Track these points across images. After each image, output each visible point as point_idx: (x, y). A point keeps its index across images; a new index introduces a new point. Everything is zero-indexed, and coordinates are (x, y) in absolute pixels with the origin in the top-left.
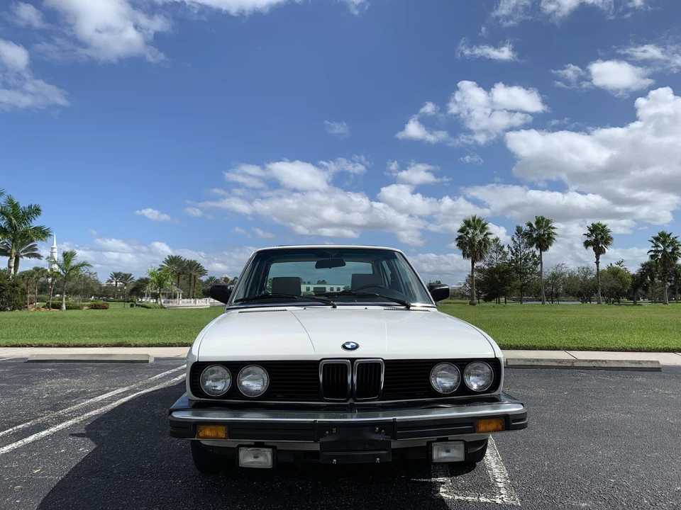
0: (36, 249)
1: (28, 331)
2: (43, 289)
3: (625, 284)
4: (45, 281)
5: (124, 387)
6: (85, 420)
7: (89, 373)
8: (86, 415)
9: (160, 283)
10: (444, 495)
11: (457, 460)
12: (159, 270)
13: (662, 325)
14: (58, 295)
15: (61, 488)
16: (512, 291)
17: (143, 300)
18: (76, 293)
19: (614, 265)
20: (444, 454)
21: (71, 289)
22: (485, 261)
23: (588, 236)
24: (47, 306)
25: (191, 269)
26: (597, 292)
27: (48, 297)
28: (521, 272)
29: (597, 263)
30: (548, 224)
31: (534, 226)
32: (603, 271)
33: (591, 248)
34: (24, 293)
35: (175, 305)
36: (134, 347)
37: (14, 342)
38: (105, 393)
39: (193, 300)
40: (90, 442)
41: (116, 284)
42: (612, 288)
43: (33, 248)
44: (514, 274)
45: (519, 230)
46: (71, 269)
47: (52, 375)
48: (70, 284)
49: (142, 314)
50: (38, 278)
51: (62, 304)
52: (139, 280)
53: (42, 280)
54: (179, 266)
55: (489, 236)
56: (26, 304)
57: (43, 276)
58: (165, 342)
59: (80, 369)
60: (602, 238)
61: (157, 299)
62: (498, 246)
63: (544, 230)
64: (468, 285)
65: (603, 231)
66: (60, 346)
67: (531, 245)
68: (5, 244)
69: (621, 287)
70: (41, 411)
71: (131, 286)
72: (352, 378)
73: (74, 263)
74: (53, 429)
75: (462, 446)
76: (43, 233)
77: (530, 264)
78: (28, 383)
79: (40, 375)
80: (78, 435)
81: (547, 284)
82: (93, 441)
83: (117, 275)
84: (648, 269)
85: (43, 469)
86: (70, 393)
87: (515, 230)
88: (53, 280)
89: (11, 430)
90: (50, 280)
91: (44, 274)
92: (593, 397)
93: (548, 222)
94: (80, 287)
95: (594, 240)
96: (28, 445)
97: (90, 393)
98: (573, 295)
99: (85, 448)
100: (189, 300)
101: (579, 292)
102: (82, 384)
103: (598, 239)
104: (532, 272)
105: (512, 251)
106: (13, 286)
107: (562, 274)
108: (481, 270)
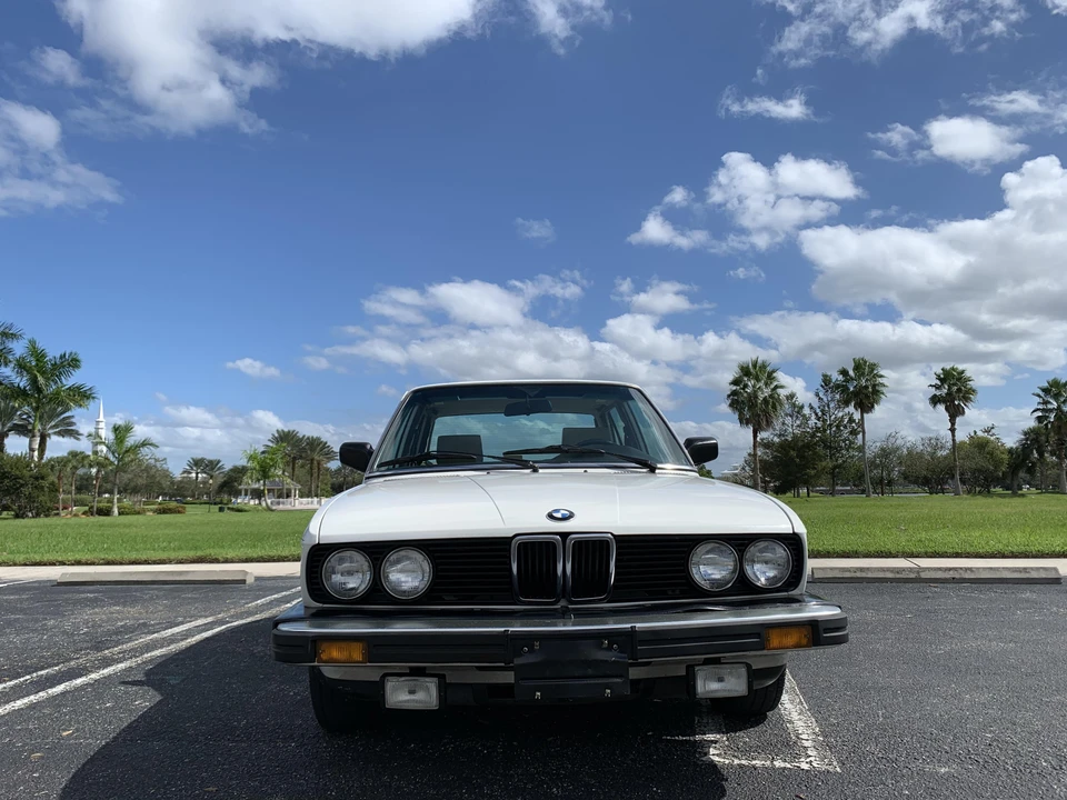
0: (73, 424)
1: (59, 542)
2: (84, 485)
3: (998, 463)
4: (85, 474)
5: (206, 617)
6: (144, 663)
7: (151, 598)
8: (146, 655)
9: (264, 472)
10: (716, 759)
11: (736, 694)
12: (263, 452)
13: (1059, 520)
14: (107, 495)
15: (104, 755)
16: (817, 476)
17: (239, 501)
18: (135, 491)
19: (980, 434)
20: (714, 686)
21: (127, 485)
22: (774, 430)
23: (937, 387)
24: (90, 513)
25: (313, 450)
26: (953, 477)
27: (91, 498)
28: (831, 446)
29: (953, 430)
30: (873, 370)
31: (851, 373)
32: (963, 443)
33: (941, 408)
34: (54, 489)
35: (288, 507)
36: (223, 562)
37: (38, 558)
38: (177, 625)
39: (316, 499)
40: (152, 692)
41: (197, 477)
42: (980, 471)
43: (68, 422)
44: (820, 450)
45: (826, 380)
46: (127, 451)
47: (94, 603)
48: (126, 477)
49: (236, 519)
50: (76, 468)
51: (112, 508)
52: (231, 470)
53: (81, 471)
54: (294, 446)
55: (779, 391)
56: (58, 509)
57: (83, 466)
58: (271, 554)
59: (138, 594)
60: (959, 390)
61: (260, 500)
62: (794, 405)
63: (867, 380)
64: (747, 468)
65: (959, 379)
66: (109, 563)
67: (847, 403)
68: (25, 417)
69: (992, 468)
70: (76, 652)
71: (220, 480)
72: (564, 567)
73: (130, 441)
74: (94, 676)
75: (743, 671)
76: (82, 395)
77: (845, 433)
78: (57, 614)
79: (76, 602)
80: (134, 683)
81: (873, 464)
82: (156, 690)
83: (197, 463)
84: (1033, 439)
85: (77, 730)
86: (122, 626)
87: (820, 381)
88: (98, 471)
89: (28, 677)
90: (94, 471)
91: (85, 462)
92: (952, 621)
93: (873, 367)
94: (141, 481)
95: (946, 394)
96: (55, 697)
97: (153, 625)
98: (916, 481)
99: (144, 700)
100: (310, 499)
101: (925, 477)
102: (140, 613)
103: (953, 392)
104: (850, 447)
105: (816, 414)
106: (37, 478)
107: (898, 449)
108: (767, 445)
